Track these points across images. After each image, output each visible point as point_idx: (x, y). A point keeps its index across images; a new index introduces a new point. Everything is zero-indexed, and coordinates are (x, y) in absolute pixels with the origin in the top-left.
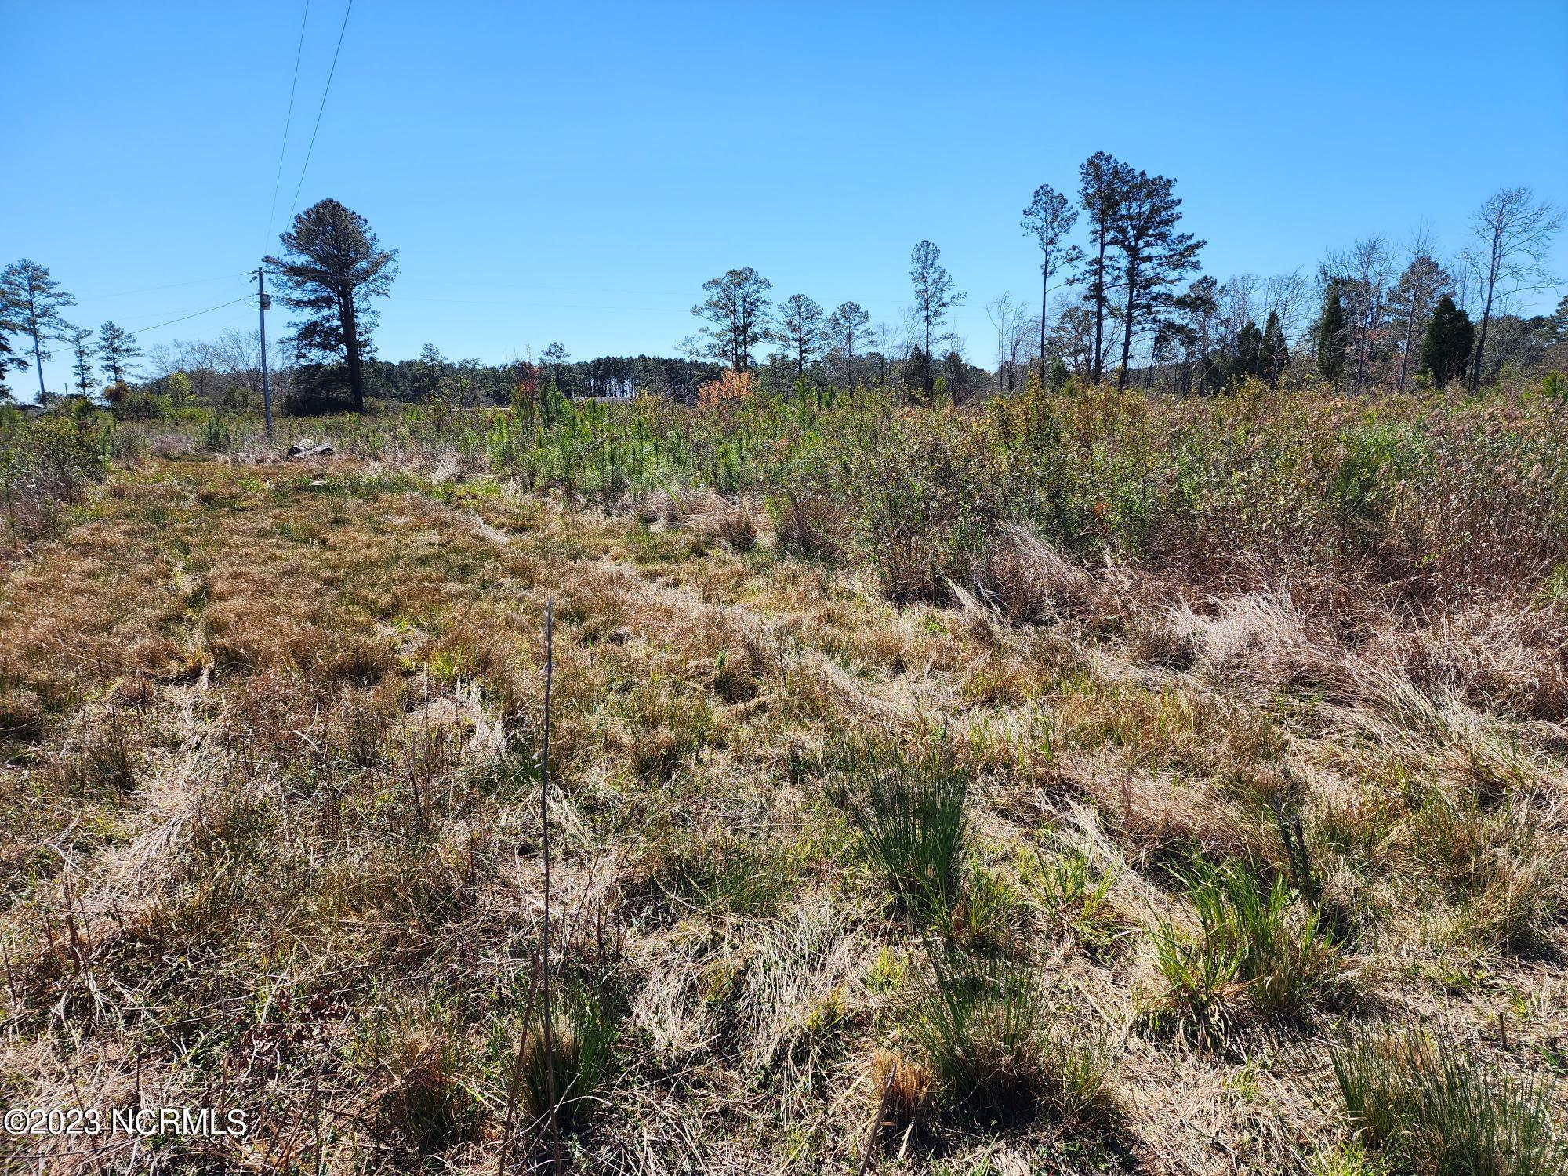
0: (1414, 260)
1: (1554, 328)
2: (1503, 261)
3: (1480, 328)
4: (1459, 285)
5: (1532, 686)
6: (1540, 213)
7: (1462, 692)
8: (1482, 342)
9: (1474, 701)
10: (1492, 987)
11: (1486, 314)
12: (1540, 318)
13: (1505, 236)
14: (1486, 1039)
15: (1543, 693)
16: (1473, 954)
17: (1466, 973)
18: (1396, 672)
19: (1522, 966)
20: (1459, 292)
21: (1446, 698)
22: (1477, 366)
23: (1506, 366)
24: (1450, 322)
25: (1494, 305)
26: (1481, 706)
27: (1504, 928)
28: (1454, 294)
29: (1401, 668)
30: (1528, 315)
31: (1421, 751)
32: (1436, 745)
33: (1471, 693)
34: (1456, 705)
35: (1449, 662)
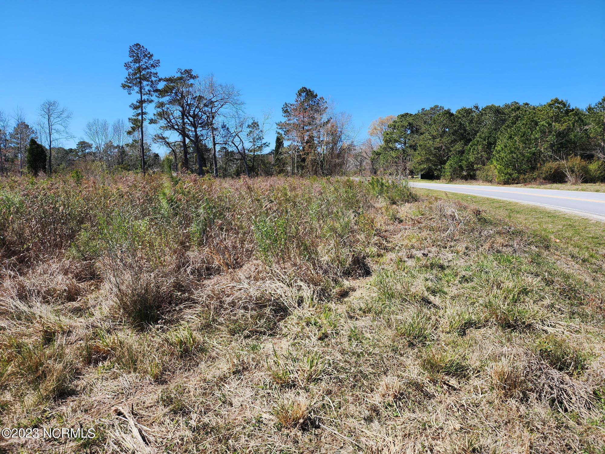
0: (17, 122)
1: (77, 153)
2: (53, 127)
3: (49, 152)
4: (38, 134)
5: (65, 290)
6: (63, 111)
7: (40, 299)
8: (50, 157)
9: (46, 301)
10: (51, 417)
11: (50, 146)
12: (71, 149)
13: (52, 119)
14: (47, 440)
15: (69, 292)
16: (42, 407)
17: (40, 417)
18: (12, 298)
19: (62, 403)
20: (39, 137)
21: (34, 302)
22: (50, 166)
23: (61, 166)
24: (37, 148)
25: (53, 143)
26: (48, 302)
27: (54, 391)
28: (37, 138)
29: (14, 295)
30: (67, 148)
31: (24, 328)
32: (30, 324)
33: (44, 298)
34: (38, 304)
35: (34, 288)
